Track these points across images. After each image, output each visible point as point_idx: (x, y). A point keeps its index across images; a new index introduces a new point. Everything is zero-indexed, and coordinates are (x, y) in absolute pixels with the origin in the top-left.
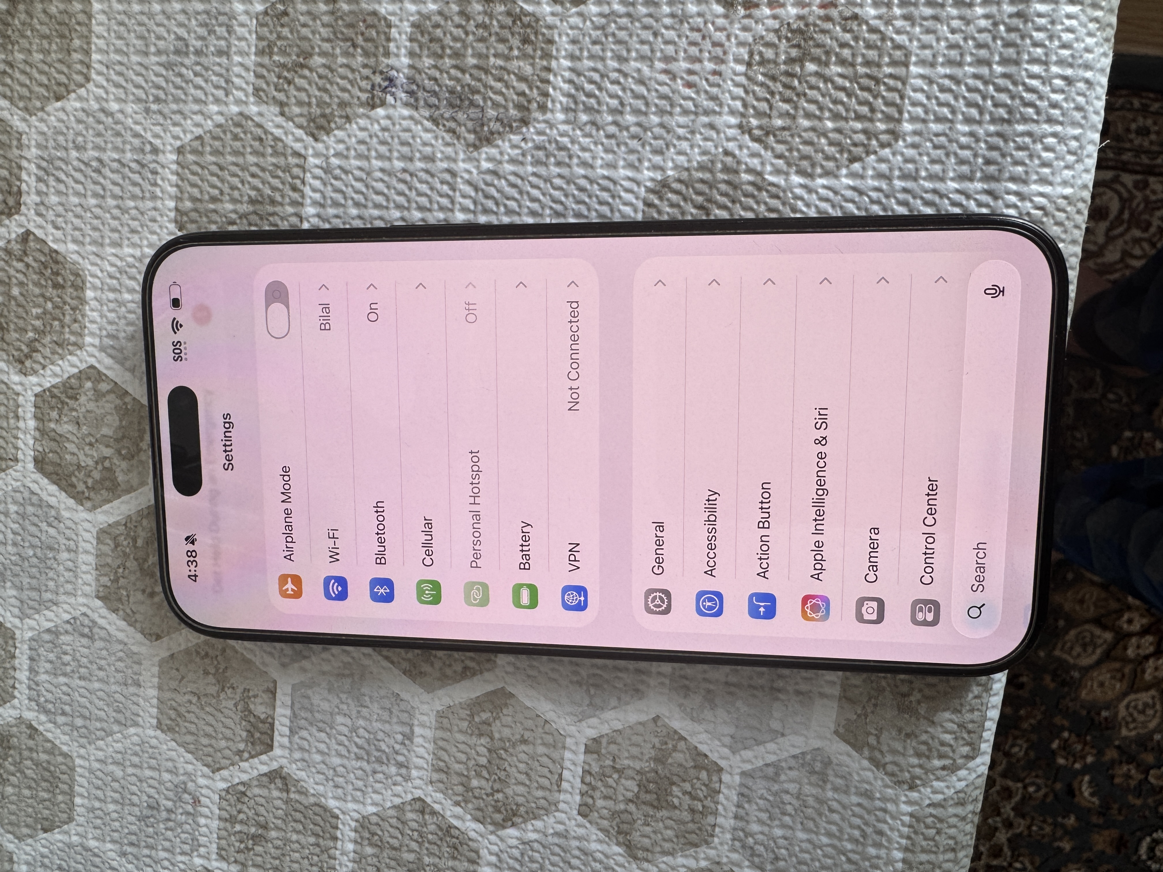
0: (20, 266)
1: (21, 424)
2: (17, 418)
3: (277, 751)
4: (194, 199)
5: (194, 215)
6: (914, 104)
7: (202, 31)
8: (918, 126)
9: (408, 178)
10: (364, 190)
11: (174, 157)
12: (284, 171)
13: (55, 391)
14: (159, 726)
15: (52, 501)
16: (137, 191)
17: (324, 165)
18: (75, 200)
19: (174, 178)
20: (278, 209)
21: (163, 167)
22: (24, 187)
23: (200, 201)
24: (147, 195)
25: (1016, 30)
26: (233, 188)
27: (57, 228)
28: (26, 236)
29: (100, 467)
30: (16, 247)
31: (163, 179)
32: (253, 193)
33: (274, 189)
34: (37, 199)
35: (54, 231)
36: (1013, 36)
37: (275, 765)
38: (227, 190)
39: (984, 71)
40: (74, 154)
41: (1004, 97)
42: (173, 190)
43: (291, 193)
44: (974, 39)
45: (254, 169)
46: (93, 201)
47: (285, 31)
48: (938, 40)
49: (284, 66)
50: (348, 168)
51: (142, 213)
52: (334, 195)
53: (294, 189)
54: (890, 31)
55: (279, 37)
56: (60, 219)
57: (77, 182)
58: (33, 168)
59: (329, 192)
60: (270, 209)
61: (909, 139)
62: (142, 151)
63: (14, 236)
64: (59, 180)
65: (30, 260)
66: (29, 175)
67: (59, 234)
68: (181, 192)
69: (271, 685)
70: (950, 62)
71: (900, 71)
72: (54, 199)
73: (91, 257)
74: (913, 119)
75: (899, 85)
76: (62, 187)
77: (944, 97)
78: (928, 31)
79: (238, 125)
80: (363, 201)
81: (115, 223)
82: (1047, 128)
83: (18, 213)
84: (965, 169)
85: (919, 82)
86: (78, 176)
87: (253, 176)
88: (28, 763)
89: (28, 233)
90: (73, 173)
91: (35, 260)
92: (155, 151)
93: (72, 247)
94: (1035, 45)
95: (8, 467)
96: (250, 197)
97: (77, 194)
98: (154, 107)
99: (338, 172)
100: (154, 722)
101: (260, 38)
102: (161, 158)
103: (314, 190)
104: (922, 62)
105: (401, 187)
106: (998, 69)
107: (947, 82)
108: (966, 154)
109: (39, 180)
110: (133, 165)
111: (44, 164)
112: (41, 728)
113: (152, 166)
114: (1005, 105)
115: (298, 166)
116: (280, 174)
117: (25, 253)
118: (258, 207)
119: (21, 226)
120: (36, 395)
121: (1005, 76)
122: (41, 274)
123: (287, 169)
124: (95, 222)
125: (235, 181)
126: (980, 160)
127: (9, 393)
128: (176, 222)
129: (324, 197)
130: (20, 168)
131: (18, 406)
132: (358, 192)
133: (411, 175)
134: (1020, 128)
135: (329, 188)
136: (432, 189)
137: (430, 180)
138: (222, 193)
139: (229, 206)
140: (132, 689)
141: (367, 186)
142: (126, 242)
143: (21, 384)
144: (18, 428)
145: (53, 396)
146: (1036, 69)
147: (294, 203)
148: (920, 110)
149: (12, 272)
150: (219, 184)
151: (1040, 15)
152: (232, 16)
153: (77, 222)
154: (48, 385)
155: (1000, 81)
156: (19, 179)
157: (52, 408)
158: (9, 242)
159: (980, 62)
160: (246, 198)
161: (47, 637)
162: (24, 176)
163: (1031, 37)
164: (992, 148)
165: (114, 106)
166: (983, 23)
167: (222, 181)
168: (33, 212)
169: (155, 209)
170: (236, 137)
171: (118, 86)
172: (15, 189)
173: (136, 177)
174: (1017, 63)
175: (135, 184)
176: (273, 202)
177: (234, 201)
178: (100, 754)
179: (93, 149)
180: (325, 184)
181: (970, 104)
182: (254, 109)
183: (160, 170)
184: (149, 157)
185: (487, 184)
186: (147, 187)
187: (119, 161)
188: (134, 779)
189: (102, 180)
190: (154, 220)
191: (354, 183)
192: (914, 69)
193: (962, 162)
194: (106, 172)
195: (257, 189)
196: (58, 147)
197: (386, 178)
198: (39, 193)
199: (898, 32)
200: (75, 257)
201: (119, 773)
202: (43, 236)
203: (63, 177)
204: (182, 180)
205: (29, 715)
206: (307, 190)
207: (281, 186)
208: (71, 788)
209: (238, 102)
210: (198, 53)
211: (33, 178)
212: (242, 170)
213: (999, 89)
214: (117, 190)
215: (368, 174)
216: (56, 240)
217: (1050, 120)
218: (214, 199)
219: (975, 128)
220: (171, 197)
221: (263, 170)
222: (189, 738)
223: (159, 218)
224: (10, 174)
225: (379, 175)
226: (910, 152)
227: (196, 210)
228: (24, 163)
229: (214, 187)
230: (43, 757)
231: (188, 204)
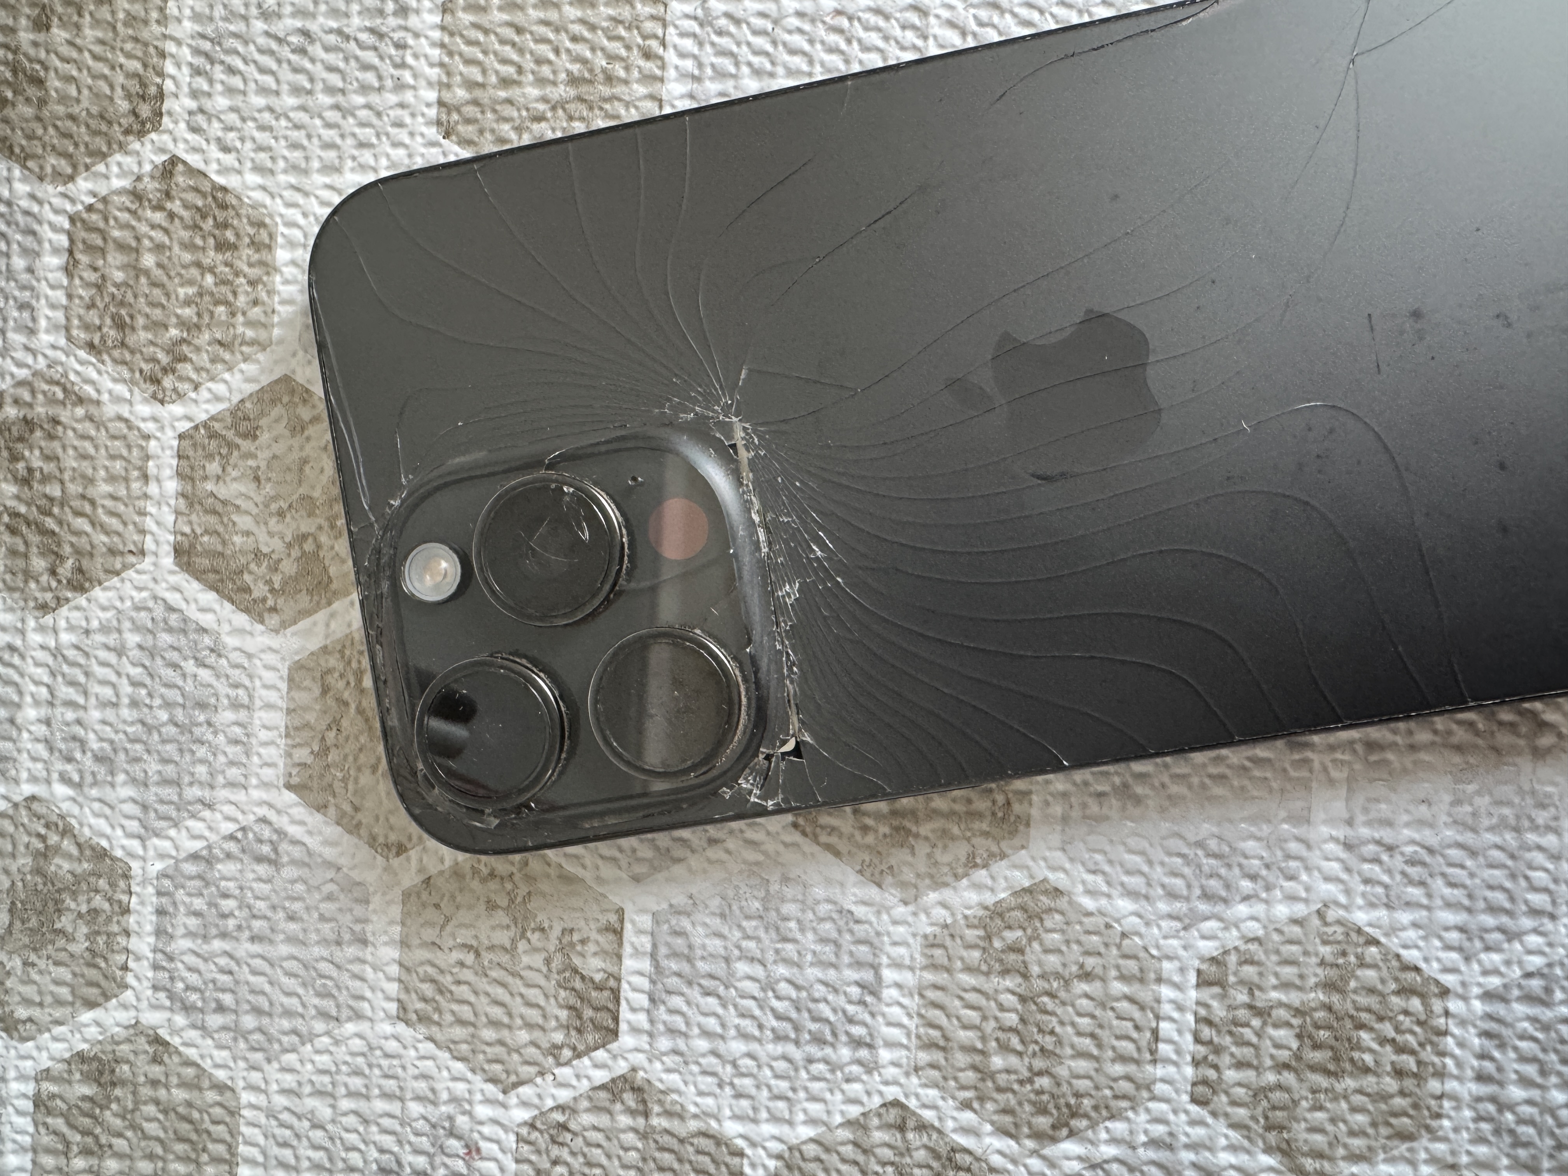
0: (158, 217)
1: (153, 489)
2: (145, 478)
3: (626, 1040)
4: (470, 85)
5: (471, 111)
9: (845, 23)
10: (769, 48)
11: (437, 19)
12: (629, 28)
13: (217, 426)
14: (403, 1015)
15: (207, 620)
16: (370, 78)
17: (700, 13)
18: (259, 101)
19: (435, 53)
20: (619, 90)
21: (417, 35)
22: (169, 85)
23: (482, 86)
24: (389, 83)
26: (539, 61)
27: (226, 149)
28: (170, 167)
29: (295, 553)
30: (150, 186)
31: (416, 56)
32: (575, 68)
33: (612, 58)
34: (192, 104)
35: (221, 155)
37: (621, 1067)
38: (529, 64)
40: (259, 25)
42: (434, 73)
43: (641, 62)
45: (577, 28)
46: (291, 101)
50: (740, 14)
51: (379, 114)
52: (719, 61)
53: (648, 55)
56: (232, 135)
57: (262, 70)
58: (186, 53)
59: (708, 55)
60: (605, 91)
62: (381, 12)
63: (147, 168)
64: (231, 70)
65: (176, 206)
66: (178, 66)
67: (229, 159)
68: (449, 74)
69: (613, 918)
72: (222, 102)
73: (287, 194)
76: (237, 82)
80: (768, 66)
81: (329, 135)
83: (155, 129)
86: (267, 61)
87: (574, 39)
88: (150, 1109)
89: (174, 161)
90: (257, 57)
91: (186, 206)
93: (252, 179)
95: (126, 567)
96: (569, 73)
97: (263, 90)
99: (723, 22)
100: (393, 1007)
102: (413, 21)
103: (682, 55)
105: (834, 39)
109: (197, 71)
110: (364, 37)
111: (207, 46)
112: (176, 1041)
113: (396, 36)
115: (653, 18)
116: (622, 32)
117: (168, 195)
118: (584, 89)
119: (163, 151)
120: (181, 437)
122: (196, 227)
123: (634, 25)
124: (295, 135)
125: (544, 50)
127: (133, 436)
128: (439, 123)
129: (700, 65)
130: (162, 55)
131: (147, 458)
132: (757, 52)
133: (850, 19)
135: (708, 49)
136: (886, 38)
137: (881, 23)
138: (520, 70)
139: (533, 92)
140: (351, 951)
141: (774, 43)
142: (350, 163)
143: (155, 419)
144: (146, 496)
145: (213, 435)
147: (648, 78)
149: (143, 228)
150: (515, 57)
153: (263, 137)
154: (204, 417)
156: (161, 74)
157: (210, 457)
158: (139, 178)
160: (563, 76)
161: (190, 868)
162: (169, 67)
167: (521, 51)
168: (182, 125)
169: (402, 105)
172: (153, 90)
173: (370, 57)
175: (366, 67)
176: (610, 79)
177: (541, 81)
178: (289, 1080)
179: (294, 15)
180: (701, 44)
183: (411, 41)
184: (392, 22)
185: (981, 24)
186: (387, 69)
187: (339, 32)
188: (351, 1121)
189: (308, 65)
190: (399, 124)
191: (751, 38)
194: (317, 50)
195: (584, 61)
196: (231, 16)
197: (807, 27)
198: (195, 94)
200: (258, 195)
201: (325, 1112)
202: (201, 166)
203: (238, 63)
204: (451, 54)
205: (151, 1018)
206: (671, 56)
207: (623, 52)
208: (231, 1149)
211: (186, 70)
212: (557, 30)
214: (335, 80)
215: (776, 22)
216: (224, 170)
218: (506, 82)
220: (430, 84)
221: (593, 28)
222: (459, 1032)
223: (408, 120)
224: (145, 66)
225: (794, 22)
227: (476, 102)
228: (170, 47)
229: (505, 61)
230: (180, 1094)
231: (461, 93)
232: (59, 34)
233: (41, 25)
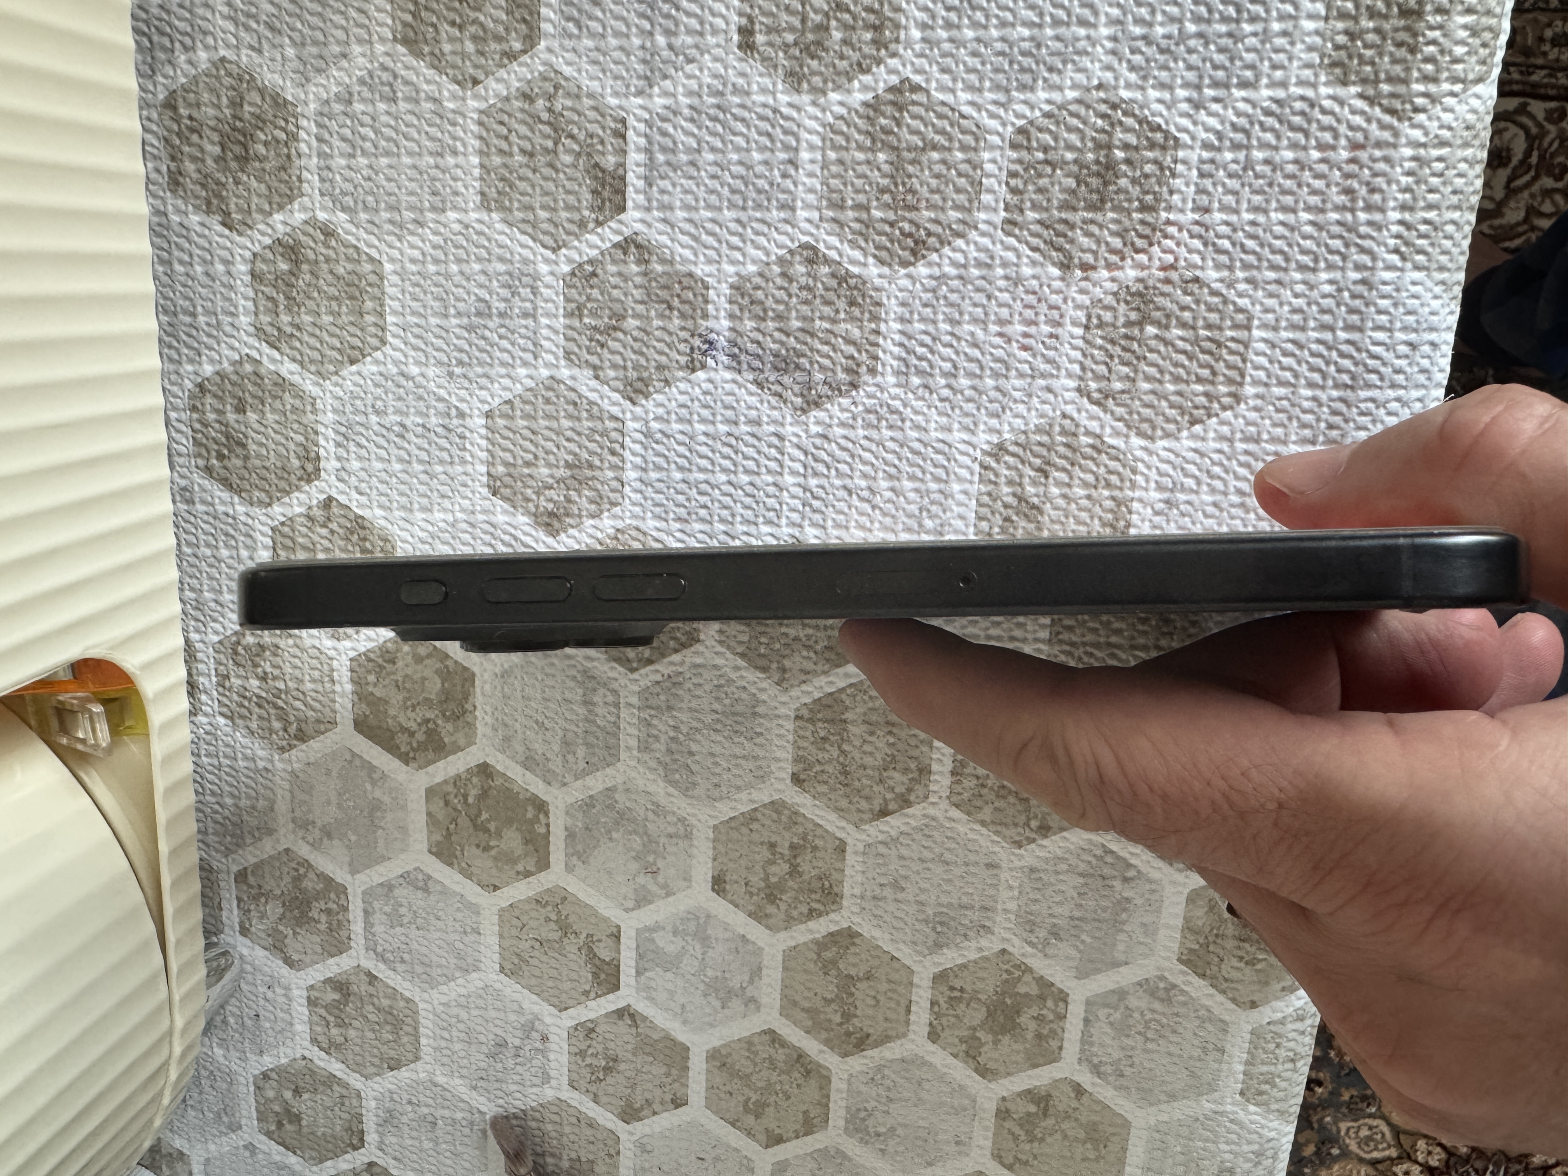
0: (324, 531)
1: (338, 688)
2: (333, 681)
3: (623, 990)
4: (506, 464)
5: (508, 480)
6: (1257, 368)
7: (505, 293)
8: (1261, 390)
9: (733, 442)
10: (688, 454)
11: (483, 422)
12: (601, 436)
13: (372, 656)
14: (503, 971)
16: (445, 456)
17: (644, 429)
18: (378, 465)
19: (484, 443)
20: (597, 473)
21: (471, 431)
22: (322, 452)
23: (514, 465)
24: (456, 460)
25: (1361, 297)
26: (547, 452)
27: (361, 494)
28: (328, 503)
29: (424, 729)
30: (317, 513)
31: (472, 444)
32: (570, 458)
33: (591, 453)
34: (338, 465)
35: (358, 497)
36: (1357, 303)
37: (621, 1004)
38: (541, 454)
39: (1328, 336)
40: (374, 418)
41: (1347, 363)
42: (484, 455)
43: (610, 458)
44: (1318, 304)
45: (569, 433)
46: (398, 467)
47: (595, 293)
48: (1281, 304)
49: (595, 328)
50: (669, 432)
51: (452, 479)
52: (657, 459)
53: (613, 453)
54: (1231, 294)
55: (589, 299)
56: (364, 485)
57: (379, 447)
58: (331, 433)
59: (651, 457)
60: (589, 473)
61: (1251, 403)
62: (448, 415)
63: (315, 502)
64: (359, 445)
65: (334, 526)
66: (327, 440)
67: (364, 499)
68: (493, 456)
69: (615, 930)
70: (1293, 327)
71: (1242, 334)
72: (355, 465)
73: (401, 523)
74: (1256, 382)
75: (1241, 348)
76: (363, 452)
77: (1287, 361)
78: (1271, 295)
79: (548, 389)
80: (687, 465)
81: (422, 489)
82: (1391, 393)
83: (318, 478)
84: (1307, 432)
85: (1261, 346)
86: (381, 441)
87: (568, 440)
88: (371, 1008)
89: (330, 499)
90: (374, 438)
91: (340, 526)
92: (461, 415)
93: (379, 512)
94: (1379, 312)
95: (327, 731)
96: (566, 461)
97: (381, 459)
98: (458, 370)
99: (659, 436)
100: (497, 967)
101: (568, 300)
102: (468, 422)
103: (634, 454)
104: (1264, 326)
105: (726, 450)
106: (1342, 335)
107: (1289, 346)
108: (1308, 418)
109: (338, 445)
110: (439, 430)
111: (343, 429)
112: (380, 976)
113: (459, 430)
114: (1348, 372)
115: (616, 429)
116: (598, 438)
117: (329, 519)
118: (576, 471)
119: (322, 492)
120: (351, 660)
121: (1348, 342)
122: (348, 539)
123: (604, 433)
124: (402, 487)
125: (550, 445)
126: (1323, 425)
127: (323, 657)
128: (489, 486)
129: (646, 462)
130: (316, 433)
131: (333, 670)
132: (680, 456)
133: (737, 439)
134: (1363, 394)
135: (650, 452)
136: (759, 452)
137: (756, 443)
138: (536, 457)
139: (545, 471)
140: (472, 937)
141: (690, 451)
142: (436, 507)
143: (335, 649)
144: (334, 692)
145: (370, 660)
146: (1380, 336)
147: (613, 467)
148: (1262, 374)
149: (316, 538)
150: (533, 449)
151: (1385, 283)
152: (536, 277)
153: (383, 488)
154: (363, 650)
155: (1344, 348)
156: (317, 445)
157: (369, 672)
158: (310, 508)
159: (1324, 327)
160: (562, 463)
161: (380, 890)
162: (322, 442)
163: (1375, 305)
164: (1335, 413)
165: (414, 370)
166: (1327, 288)
167: (536, 446)
168: (333, 477)
169: (466, 474)
170: (548, 401)
171: (416, 349)
172: (313, 455)
173: (443, 442)
174: (1361, 330)
175: (442, 449)
176: (591, 466)
177: (549, 465)
178: (444, 999)
179: (395, 413)
180: (646, 448)
181: (1312, 369)
182: (565, 373)
183: (468, 434)
184: (455, 422)
185: (817, 448)
186: (455, 451)
187: (424, 426)
188: (479, 1020)
189: (406, 445)
190: (465, 485)
191: (676, 447)
192: (1256, 333)
193: (1304, 426)
194: (410, 436)
195: (575, 455)
196: (356, 411)
197: (710, 442)
198: (339, 459)
199: (1240, 295)
200: (383, 522)
201: (464, 1015)
202: (347, 503)
203: (364, 442)
204: (493, 445)
205: (366, 964)
206: (627, 454)
207: (599, 451)
208: (416, 1029)
209: (547, 365)
210: (501, 315)
211: (331, 443)
212: (558, 434)
213: (1342, 355)
214: (424, 455)
215: (691, 438)
216: (361, 506)
217: (1393, 386)
218: (528, 464)
219: (1318, 393)
220: (482, 462)
221: (579, 434)
222: (533, 981)
223: (470, 483)
224: (307, 439)
225: (702, 438)
226: (1253, 415)
227: (510, 475)
228: (320, 428)
229: (526, 451)
230: (385, 1002)
231: (501, 469)
232: (252, 416)
233: (240, 409)
